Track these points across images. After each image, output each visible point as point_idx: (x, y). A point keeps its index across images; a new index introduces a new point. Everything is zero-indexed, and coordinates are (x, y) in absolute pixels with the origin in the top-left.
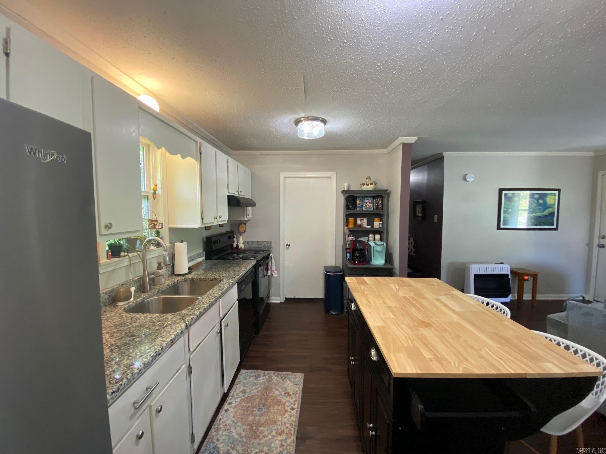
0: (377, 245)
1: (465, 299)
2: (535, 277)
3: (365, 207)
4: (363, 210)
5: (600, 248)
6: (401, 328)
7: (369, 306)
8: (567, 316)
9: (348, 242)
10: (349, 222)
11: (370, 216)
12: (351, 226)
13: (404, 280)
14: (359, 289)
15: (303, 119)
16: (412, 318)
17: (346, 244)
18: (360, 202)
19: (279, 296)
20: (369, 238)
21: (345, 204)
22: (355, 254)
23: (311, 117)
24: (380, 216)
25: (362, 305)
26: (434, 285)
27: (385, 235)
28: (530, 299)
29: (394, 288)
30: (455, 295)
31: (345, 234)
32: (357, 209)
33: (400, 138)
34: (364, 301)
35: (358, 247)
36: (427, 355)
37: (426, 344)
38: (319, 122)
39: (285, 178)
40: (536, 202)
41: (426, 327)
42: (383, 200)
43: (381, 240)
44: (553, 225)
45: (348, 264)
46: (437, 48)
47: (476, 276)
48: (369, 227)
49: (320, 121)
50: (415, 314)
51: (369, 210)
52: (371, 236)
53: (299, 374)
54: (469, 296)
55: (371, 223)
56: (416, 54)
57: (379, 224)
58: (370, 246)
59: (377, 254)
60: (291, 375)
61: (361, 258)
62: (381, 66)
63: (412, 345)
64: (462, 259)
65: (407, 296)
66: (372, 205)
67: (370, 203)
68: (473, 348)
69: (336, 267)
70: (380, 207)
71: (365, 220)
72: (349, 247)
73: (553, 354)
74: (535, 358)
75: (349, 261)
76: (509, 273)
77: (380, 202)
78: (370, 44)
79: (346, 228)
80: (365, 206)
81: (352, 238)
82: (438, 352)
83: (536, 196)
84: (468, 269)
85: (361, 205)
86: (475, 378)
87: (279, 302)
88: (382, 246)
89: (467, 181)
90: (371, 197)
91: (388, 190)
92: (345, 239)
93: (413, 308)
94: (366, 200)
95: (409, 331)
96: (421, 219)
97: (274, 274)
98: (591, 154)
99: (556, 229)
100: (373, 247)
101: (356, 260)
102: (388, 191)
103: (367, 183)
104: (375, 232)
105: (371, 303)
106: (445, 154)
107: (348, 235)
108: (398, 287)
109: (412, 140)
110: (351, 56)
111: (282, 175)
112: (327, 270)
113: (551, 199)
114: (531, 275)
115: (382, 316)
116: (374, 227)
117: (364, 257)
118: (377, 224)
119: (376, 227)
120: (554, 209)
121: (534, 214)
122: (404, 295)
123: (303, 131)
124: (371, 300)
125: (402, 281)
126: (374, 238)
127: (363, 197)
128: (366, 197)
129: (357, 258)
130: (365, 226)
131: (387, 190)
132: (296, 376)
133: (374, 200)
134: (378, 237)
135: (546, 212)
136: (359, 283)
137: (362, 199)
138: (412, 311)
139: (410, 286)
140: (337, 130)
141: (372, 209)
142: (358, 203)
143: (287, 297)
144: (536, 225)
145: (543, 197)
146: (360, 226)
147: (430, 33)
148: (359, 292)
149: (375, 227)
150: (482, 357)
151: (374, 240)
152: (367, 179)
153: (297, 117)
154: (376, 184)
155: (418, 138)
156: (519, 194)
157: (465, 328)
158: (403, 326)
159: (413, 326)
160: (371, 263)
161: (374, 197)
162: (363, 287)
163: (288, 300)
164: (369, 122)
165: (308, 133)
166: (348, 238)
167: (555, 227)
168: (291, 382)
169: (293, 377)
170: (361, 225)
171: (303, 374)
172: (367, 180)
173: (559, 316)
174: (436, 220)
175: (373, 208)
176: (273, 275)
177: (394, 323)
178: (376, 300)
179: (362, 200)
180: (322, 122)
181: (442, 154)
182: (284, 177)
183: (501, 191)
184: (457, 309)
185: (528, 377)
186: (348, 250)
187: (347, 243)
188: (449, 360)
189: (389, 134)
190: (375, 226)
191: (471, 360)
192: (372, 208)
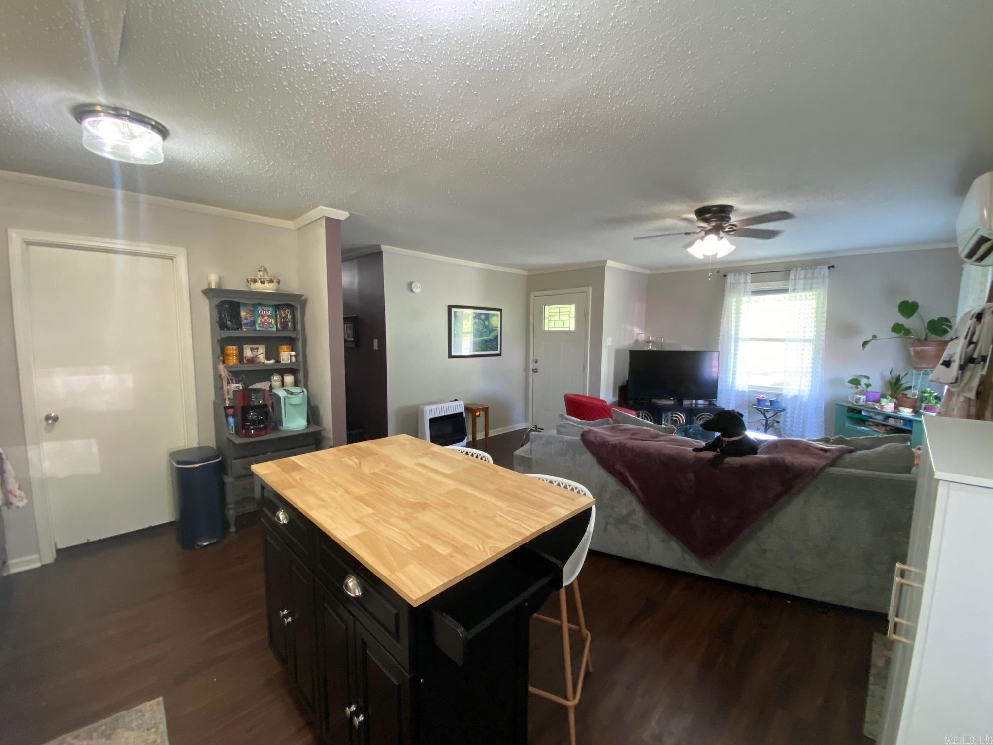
0: (292, 393)
1: (448, 454)
2: (486, 410)
3: (259, 324)
4: (255, 330)
5: (534, 373)
6: (392, 524)
7: (323, 507)
8: (531, 450)
9: (228, 394)
10: (228, 355)
11: (272, 343)
12: (233, 361)
13: (361, 446)
14: (291, 481)
15: (99, 108)
16: (399, 503)
17: (225, 400)
18: (248, 315)
19: (37, 550)
20: (271, 382)
21: (216, 317)
22: (248, 416)
23: (126, 110)
24: (291, 342)
25: (311, 508)
26: (405, 445)
27: (301, 375)
28: (484, 437)
29: (351, 463)
30: (437, 452)
31: (218, 378)
32: (244, 327)
33: (321, 207)
34: (312, 501)
35: (253, 401)
36: (443, 550)
37: (436, 535)
38: (147, 127)
39: (28, 243)
40: (482, 323)
41: (424, 510)
42: (295, 313)
43: (296, 384)
44: (497, 350)
45: (232, 438)
46: (406, 82)
47: (432, 421)
48: (272, 362)
49: (150, 126)
50: (400, 496)
51: (268, 329)
52: (276, 378)
53: (148, 703)
54: (450, 449)
55: (272, 353)
56: (374, 74)
57: (291, 356)
58: (278, 398)
59: (290, 410)
60: (129, 716)
61: (260, 422)
62: (314, 68)
63: (418, 545)
64: (411, 400)
65: (377, 470)
66: (273, 322)
67: (269, 316)
68: (487, 517)
69: (200, 449)
70: (290, 324)
71: (261, 350)
72: (231, 405)
73: (554, 495)
74: (543, 506)
75: (234, 432)
76: (463, 410)
77: (289, 317)
78: (301, 15)
79: (221, 366)
80: (259, 322)
81: (237, 385)
82: (454, 540)
83: (483, 317)
84: (422, 412)
85: (251, 321)
86: (503, 555)
87: (38, 565)
88: (301, 395)
89: (413, 292)
90: (268, 306)
91: (303, 295)
92: (219, 389)
93: (395, 488)
94: (260, 311)
95: (406, 526)
96: (353, 346)
97: (13, 499)
98: (525, 273)
99: (500, 355)
100: (285, 399)
101: (251, 427)
102: (303, 298)
103: (260, 279)
104: (283, 371)
105: (325, 499)
106: (384, 248)
107: (228, 380)
108: (357, 461)
109: (341, 215)
110: (256, 19)
111: (16, 237)
112: (180, 460)
113: (495, 321)
114: (481, 409)
115: (354, 516)
116: (280, 362)
117: (267, 419)
118: (286, 356)
119: (285, 362)
120: (498, 333)
121: (482, 338)
122: (373, 471)
123: (97, 138)
124: (322, 495)
125: (359, 449)
126: (283, 382)
127: (255, 306)
128: (260, 304)
129: (253, 423)
130: (263, 361)
131: (301, 296)
132: (141, 711)
133: (276, 312)
134: (289, 379)
135: (491, 336)
136: (286, 471)
137: (252, 309)
138: (394, 492)
139: (375, 454)
140: (193, 160)
141: (275, 329)
142: (243, 317)
143: (60, 547)
144: (484, 351)
145: (487, 316)
146: (252, 361)
147: (402, 52)
148: (293, 487)
149: (282, 362)
150: (499, 525)
151: (283, 385)
152: (260, 271)
153: (83, 98)
154: (279, 282)
155: (350, 214)
156: (462, 313)
157: (467, 493)
158: (393, 520)
159: (406, 514)
160: (281, 428)
161: (277, 307)
162: (297, 476)
163: (65, 554)
164: (269, 163)
165: (115, 147)
166: (228, 387)
167: (498, 352)
168: (133, 730)
169: (134, 717)
170: (255, 359)
171: (160, 699)
172: (261, 273)
173: (523, 451)
174: (376, 347)
175: (277, 326)
176: (11, 503)
177: (378, 521)
178: (332, 492)
179: (253, 312)
180: (155, 130)
181: (379, 247)
182: (25, 242)
183: (450, 308)
184: (448, 471)
185: (546, 530)
186: (231, 411)
187: (227, 397)
188: (471, 544)
189: (303, 195)
190: (283, 359)
191: (491, 533)
192: (275, 326)
